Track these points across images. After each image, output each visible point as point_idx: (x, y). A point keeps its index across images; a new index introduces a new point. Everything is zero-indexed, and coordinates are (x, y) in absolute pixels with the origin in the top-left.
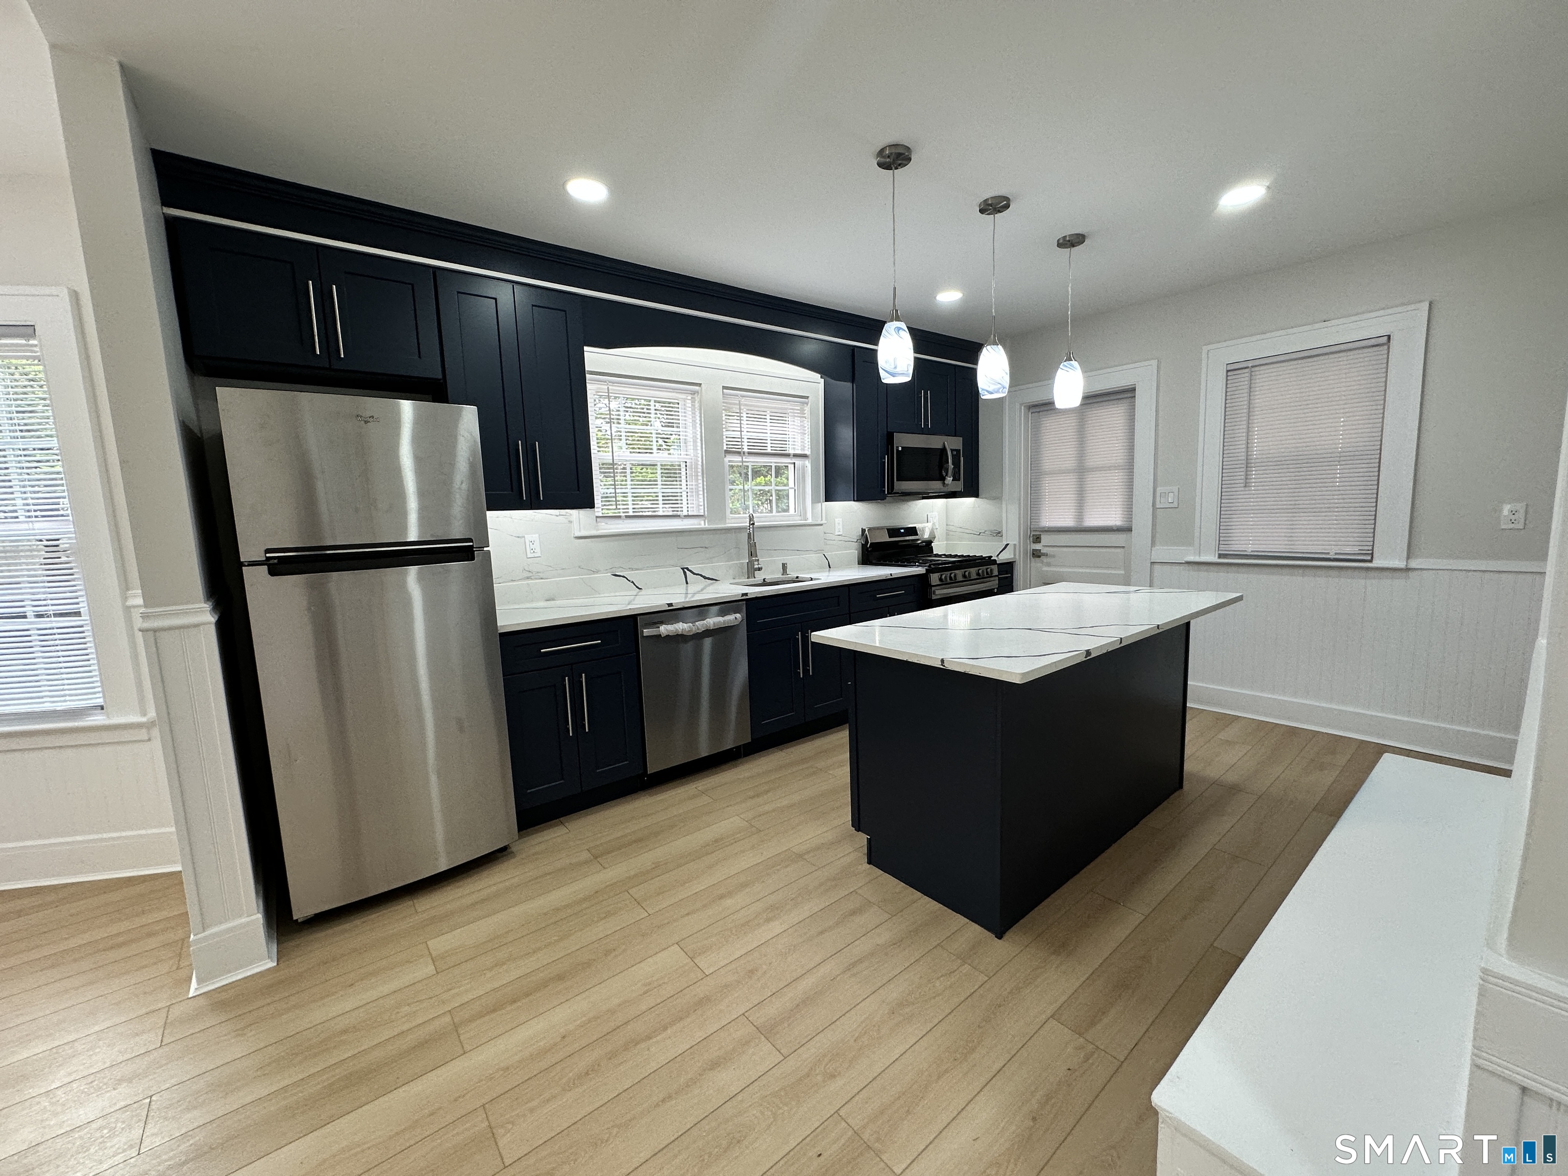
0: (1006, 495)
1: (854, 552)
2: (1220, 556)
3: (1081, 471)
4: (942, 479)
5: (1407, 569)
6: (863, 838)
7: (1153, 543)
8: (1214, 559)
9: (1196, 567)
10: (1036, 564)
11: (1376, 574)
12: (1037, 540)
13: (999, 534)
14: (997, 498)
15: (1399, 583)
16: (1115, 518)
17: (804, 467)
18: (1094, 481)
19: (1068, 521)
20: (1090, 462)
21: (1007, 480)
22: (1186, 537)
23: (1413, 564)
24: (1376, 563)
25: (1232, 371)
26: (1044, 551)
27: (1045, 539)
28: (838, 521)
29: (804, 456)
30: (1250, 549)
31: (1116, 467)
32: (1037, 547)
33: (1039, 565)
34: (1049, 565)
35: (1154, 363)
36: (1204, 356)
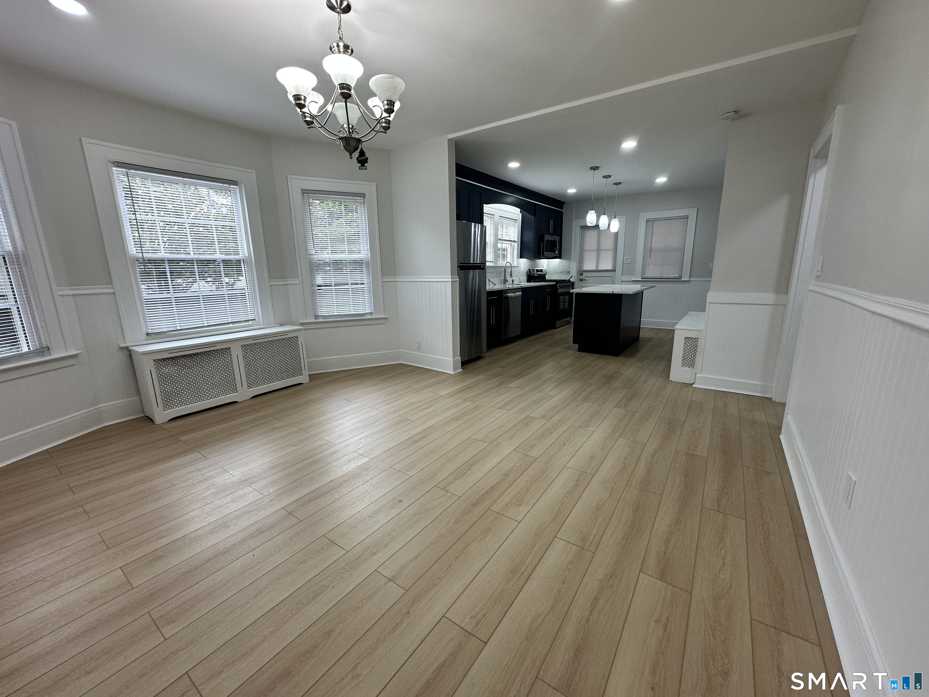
0: (572, 258)
1: (525, 278)
2: (642, 278)
3: (599, 250)
4: (554, 252)
5: (689, 281)
6: (577, 345)
7: (622, 275)
8: (640, 279)
9: (635, 282)
10: (581, 283)
11: (682, 282)
12: (582, 275)
13: (569, 272)
14: (569, 259)
15: (687, 285)
16: (610, 267)
17: (514, 245)
18: (603, 254)
19: (594, 268)
20: (602, 247)
21: (573, 253)
22: (632, 273)
23: (691, 279)
24: (682, 279)
25: (648, 221)
26: (584, 278)
27: (585, 274)
28: (522, 266)
29: (515, 241)
30: (650, 276)
31: (610, 250)
32: (582, 277)
33: (582, 283)
34: (585, 283)
35: (625, 216)
36: (640, 215)
